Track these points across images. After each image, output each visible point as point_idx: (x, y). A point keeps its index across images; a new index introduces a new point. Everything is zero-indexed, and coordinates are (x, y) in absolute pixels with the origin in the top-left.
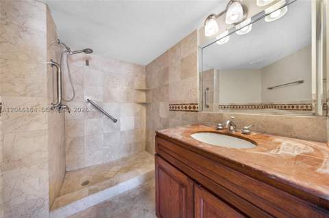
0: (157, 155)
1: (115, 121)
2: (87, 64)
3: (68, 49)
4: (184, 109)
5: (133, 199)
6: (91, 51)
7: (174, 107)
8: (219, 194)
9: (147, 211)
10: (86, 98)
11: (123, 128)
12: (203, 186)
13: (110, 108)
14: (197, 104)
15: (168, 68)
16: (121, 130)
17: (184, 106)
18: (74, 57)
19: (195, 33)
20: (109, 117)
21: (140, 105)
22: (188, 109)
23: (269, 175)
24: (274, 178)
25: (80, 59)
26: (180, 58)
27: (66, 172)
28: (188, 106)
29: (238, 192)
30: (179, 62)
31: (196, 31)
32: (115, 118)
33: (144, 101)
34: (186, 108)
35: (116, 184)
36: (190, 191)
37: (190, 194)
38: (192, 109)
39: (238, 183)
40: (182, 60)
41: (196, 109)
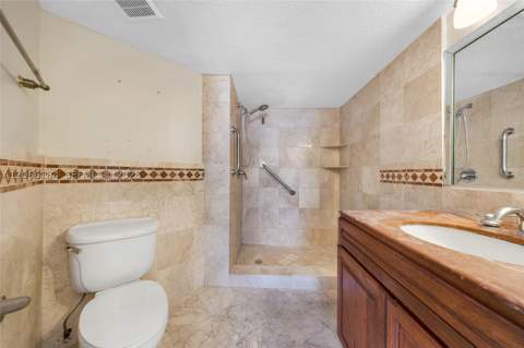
0: (341, 246)
1: (293, 193)
2: (263, 122)
3: (246, 110)
4: (411, 180)
5: (311, 303)
6: (267, 107)
7: (389, 176)
8: (422, 320)
9: (328, 326)
10: (262, 163)
11: (302, 204)
12: (400, 303)
13: (287, 176)
14: (441, 170)
15: (379, 104)
16: (301, 206)
17: (410, 174)
18: (252, 117)
19: (437, 25)
20: (286, 187)
21: (329, 172)
22: (419, 180)
23: (510, 303)
24: (517, 309)
25: (257, 118)
26: (402, 85)
27: (242, 244)
28: (419, 174)
29: (452, 321)
30: (401, 91)
31: (440, 21)
32: (293, 189)
33: (337, 165)
34: (415, 177)
35: (290, 274)
36: (380, 306)
37: (381, 312)
38: (428, 180)
39: (452, 306)
40: (406, 87)
41: (438, 181)
